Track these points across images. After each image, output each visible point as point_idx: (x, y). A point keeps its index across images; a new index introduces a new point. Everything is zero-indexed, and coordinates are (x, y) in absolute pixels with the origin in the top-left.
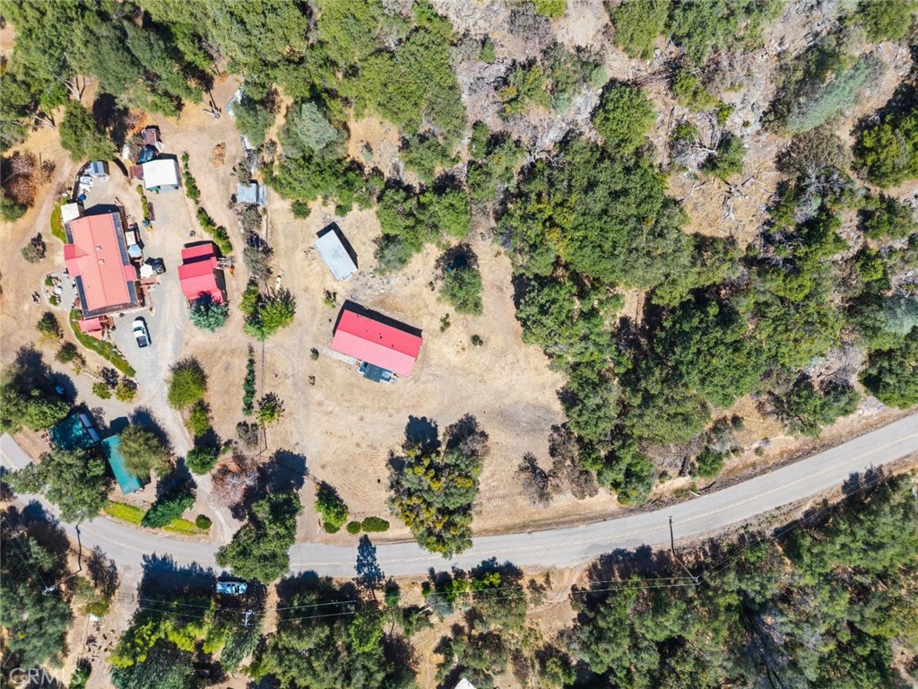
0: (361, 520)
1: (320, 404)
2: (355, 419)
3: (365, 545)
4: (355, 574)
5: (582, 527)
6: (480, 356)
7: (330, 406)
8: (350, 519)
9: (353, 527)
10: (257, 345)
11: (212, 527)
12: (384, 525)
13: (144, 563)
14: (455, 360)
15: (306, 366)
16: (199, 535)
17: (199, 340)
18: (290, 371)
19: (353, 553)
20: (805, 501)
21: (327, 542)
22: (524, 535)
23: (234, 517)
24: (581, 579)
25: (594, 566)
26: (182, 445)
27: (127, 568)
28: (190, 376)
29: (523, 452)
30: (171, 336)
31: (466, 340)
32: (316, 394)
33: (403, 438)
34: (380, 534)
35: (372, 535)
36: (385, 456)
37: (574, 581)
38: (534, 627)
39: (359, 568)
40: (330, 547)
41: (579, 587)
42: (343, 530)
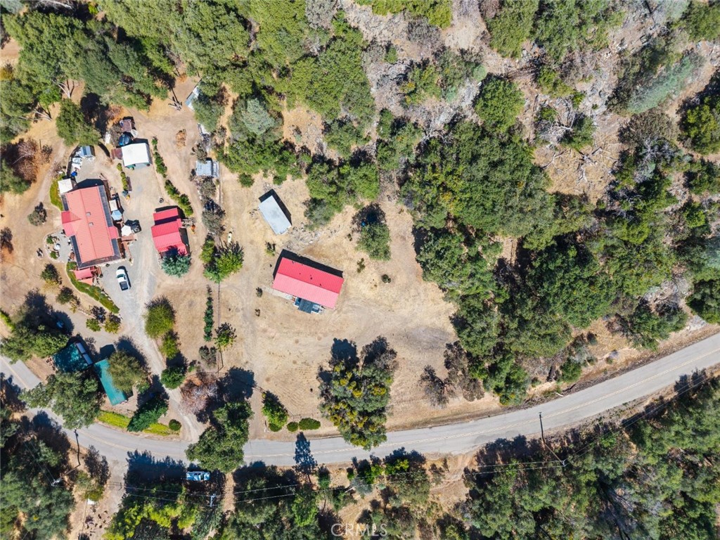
0: (298, 421)
1: (265, 331)
2: (291, 342)
3: (302, 440)
4: (294, 463)
5: (472, 422)
6: (389, 291)
7: (272, 332)
8: (290, 420)
9: (292, 426)
10: (214, 287)
11: (181, 429)
12: (316, 424)
13: (129, 458)
14: (370, 294)
15: (253, 301)
16: (171, 436)
17: (169, 283)
18: (240, 306)
19: (292, 446)
20: (645, 398)
21: (272, 439)
22: (427, 430)
23: (199, 421)
24: (471, 463)
25: (481, 452)
26: (157, 365)
27: (116, 462)
28: (161, 311)
29: (424, 365)
30: (146, 281)
31: (377, 279)
32: (261, 323)
33: (329, 356)
34: (313, 431)
35: (306, 432)
36: (315, 370)
37: (466, 464)
38: (436, 501)
39: (297, 458)
40: (275, 442)
41: (470, 469)
42: (284, 429)
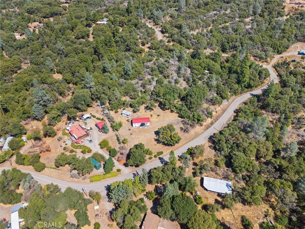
0: (156, 154)
1: (135, 137)
2: (144, 137)
3: (160, 158)
4: (162, 165)
5: (200, 136)
6: (161, 117)
7: (137, 137)
8: (154, 155)
9: (155, 156)
10: (117, 133)
11: (121, 171)
12: (162, 153)
13: (106, 188)
14: (157, 120)
15: (129, 132)
16: (119, 175)
17: (104, 136)
18: (126, 135)
19: (159, 161)
21: (151, 162)
22: (191, 142)
23: (126, 167)
24: (209, 144)
25: (209, 141)
26: (107, 157)
27: (102, 192)
28: (103, 144)
29: (179, 127)
30: (97, 139)
31: (156, 116)
32: (133, 136)
33: (155, 135)
34: (162, 155)
35: (160, 156)
36: (154, 140)
37: (208, 145)
38: (208, 158)
39: (162, 163)
40: (153, 162)
41: (210, 146)
42: (154, 158)
